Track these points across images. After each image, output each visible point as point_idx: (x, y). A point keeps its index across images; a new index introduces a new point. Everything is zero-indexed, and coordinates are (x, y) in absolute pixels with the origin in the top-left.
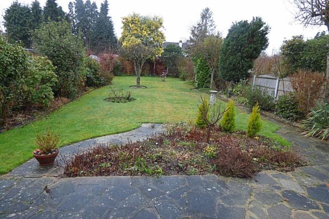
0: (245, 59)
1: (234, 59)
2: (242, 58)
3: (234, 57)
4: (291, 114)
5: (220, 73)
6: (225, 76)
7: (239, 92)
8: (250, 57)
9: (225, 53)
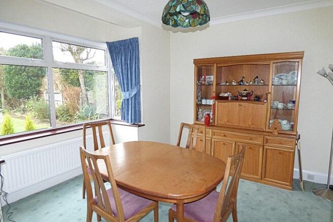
0: (32, 78)
1: (19, 78)
2: (28, 77)
3: (20, 76)
4: (67, 117)
5: (8, 93)
6: (14, 95)
7: (31, 108)
8: (36, 76)
9: (9, 73)
